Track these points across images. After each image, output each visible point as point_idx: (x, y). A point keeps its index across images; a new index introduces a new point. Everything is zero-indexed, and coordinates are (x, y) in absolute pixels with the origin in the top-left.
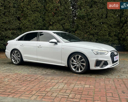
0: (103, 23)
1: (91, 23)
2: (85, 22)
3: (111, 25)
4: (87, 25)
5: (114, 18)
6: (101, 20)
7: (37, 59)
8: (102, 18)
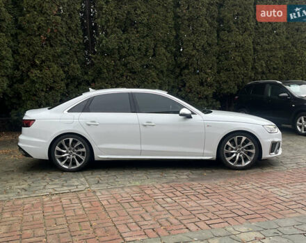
0: (147, 67)
1: (125, 65)
2: (115, 62)
3: (162, 72)
4: (118, 70)
5: (166, 57)
6: (145, 61)
7: (141, 152)
8: (145, 55)
